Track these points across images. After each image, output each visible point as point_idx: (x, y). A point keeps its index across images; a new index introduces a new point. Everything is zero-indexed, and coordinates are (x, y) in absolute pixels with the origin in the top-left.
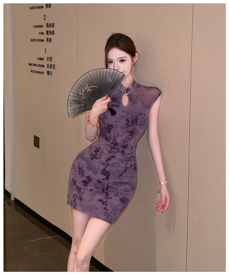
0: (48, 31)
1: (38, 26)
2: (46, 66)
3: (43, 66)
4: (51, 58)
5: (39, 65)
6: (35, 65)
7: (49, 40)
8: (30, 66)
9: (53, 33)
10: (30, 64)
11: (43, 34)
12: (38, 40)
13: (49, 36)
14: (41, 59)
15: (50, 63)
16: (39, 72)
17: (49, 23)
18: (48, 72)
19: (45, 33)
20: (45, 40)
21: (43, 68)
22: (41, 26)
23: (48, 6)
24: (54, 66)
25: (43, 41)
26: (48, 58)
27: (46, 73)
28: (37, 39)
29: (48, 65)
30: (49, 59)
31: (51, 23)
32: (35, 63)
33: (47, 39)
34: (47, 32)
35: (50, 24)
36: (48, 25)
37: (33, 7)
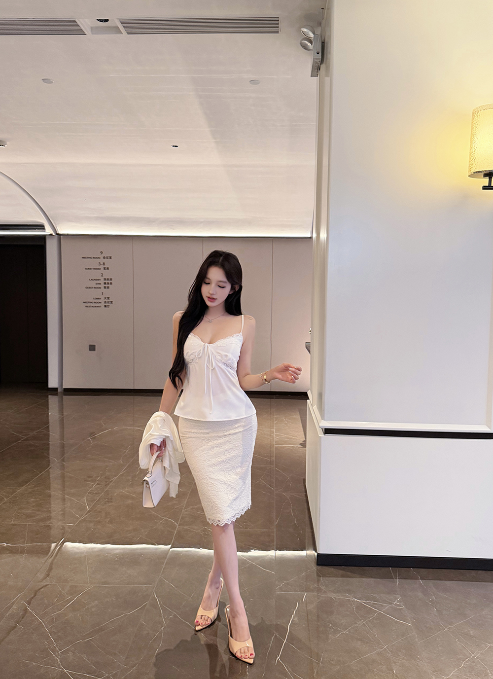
1: (95, 280)
2: (103, 303)
4: (108, 298)
5: (95, 303)
6: (90, 302)
8: (85, 304)
9: (111, 283)
10: (85, 302)
11: (100, 284)
12: (94, 288)
14: (99, 299)
15: (107, 301)
16: (95, 307)
18: (105, 306)
19: (103, 284)
20: (103, 288)
21: (99, 304)
22: (98, 280)
23: (106, 268)
24: (112, 302)
25: (100, 288)
26: (105, 298)
27: (103, 307)
28: (94, 286)
29: (105, 302)
32: (91, 301)
33: (105, 287)
34: (105, 283)
35: (108, 279)
36: (105, 279)
37: (89, 269)
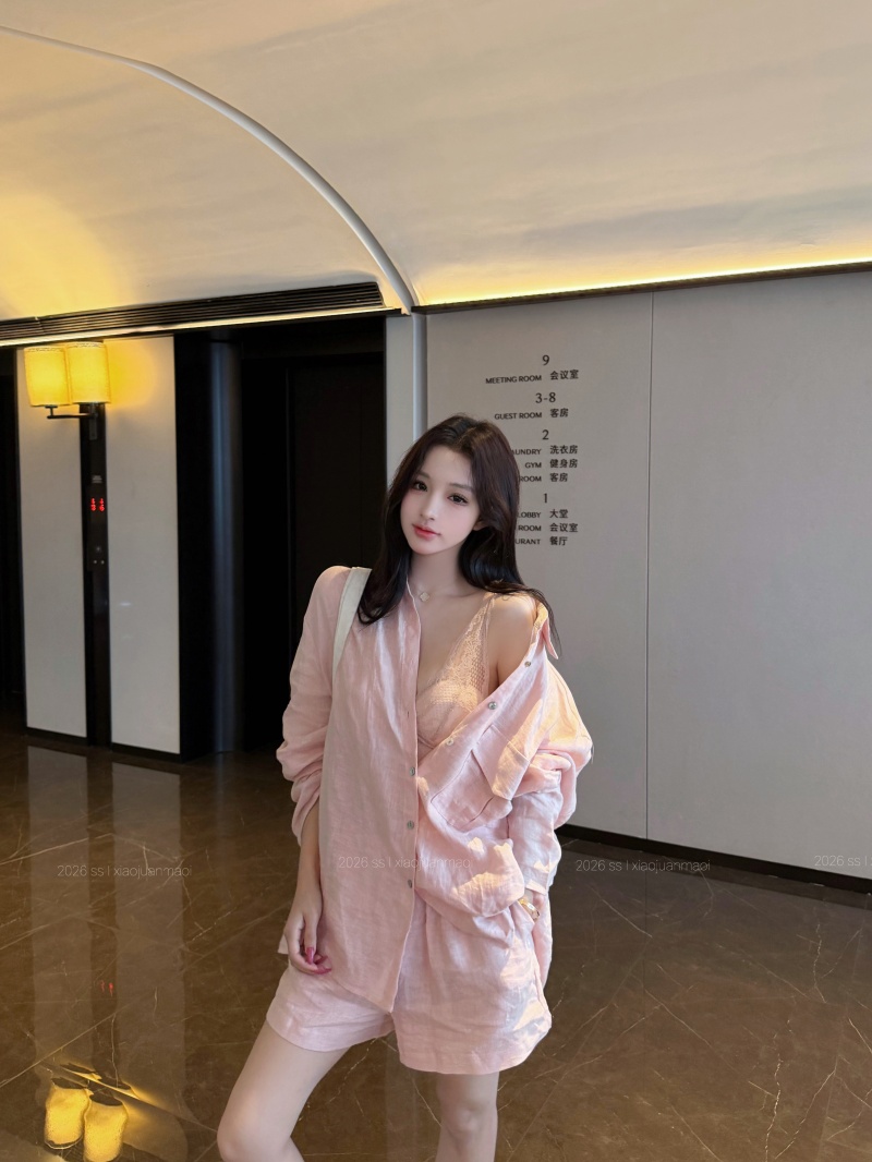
0: (557, 461)
1: (523, 452)
2: (547, 528)
3: (538, 529)
4: (564, 513)
7: (558, 477)
9: (574, 463)
11: (539, 465)
13: (559, 471)
14: (533, 516)
15: (558, 521)
16: (523, 541)
17: (559, 445)
18: (554, 541)
19: (546, 464)
20: (547, 478)
21: (536, 532)
22: (533, 452)
23: (559, 412)
24: (574, 527)
25: (540, 479)
26: (554, 513)
27: (546, 541)
29: (554, 525)
30: (559, 515)
31: (568, 445)
33: (554, 477)
34: (554, 463)
35: (563, 448)
36: (554, 449)
37: (505, 416)
